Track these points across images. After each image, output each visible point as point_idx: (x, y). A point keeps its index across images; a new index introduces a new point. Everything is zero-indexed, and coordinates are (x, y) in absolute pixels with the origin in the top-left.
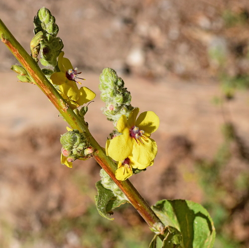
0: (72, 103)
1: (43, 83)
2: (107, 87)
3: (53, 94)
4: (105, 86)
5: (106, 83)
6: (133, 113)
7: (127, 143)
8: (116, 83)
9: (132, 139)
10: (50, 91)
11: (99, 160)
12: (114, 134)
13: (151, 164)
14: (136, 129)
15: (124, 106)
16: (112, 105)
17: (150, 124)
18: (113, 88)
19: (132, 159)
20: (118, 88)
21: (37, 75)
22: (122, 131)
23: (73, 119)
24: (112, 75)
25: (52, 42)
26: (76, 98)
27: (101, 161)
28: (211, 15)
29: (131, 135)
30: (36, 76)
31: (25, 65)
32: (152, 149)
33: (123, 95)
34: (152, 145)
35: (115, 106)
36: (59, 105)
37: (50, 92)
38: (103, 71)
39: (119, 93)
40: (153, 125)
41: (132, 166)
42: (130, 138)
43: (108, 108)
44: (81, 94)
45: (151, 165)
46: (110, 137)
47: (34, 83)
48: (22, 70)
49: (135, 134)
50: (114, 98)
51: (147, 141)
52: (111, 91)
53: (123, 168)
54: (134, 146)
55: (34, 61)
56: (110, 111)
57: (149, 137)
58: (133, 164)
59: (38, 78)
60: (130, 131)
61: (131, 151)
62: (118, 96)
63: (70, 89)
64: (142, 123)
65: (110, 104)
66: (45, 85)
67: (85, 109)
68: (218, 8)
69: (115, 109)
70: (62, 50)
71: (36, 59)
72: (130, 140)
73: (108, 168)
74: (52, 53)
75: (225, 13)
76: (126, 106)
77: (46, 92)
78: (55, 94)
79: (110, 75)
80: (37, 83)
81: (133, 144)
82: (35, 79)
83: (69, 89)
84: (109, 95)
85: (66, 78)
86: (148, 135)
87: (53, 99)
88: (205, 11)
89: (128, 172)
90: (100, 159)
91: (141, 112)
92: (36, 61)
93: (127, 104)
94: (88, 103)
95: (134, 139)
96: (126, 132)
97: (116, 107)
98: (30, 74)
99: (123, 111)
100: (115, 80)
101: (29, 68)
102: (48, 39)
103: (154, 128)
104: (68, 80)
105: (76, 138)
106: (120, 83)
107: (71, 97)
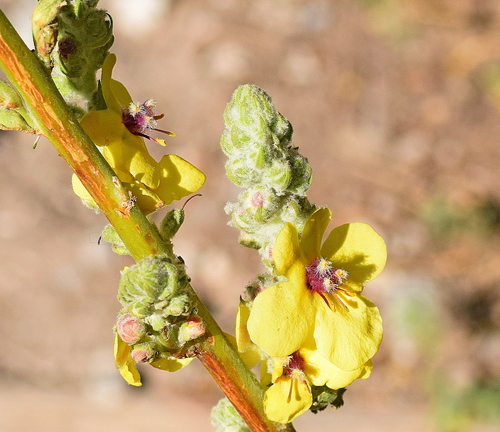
0: (145, 192)
1: (68, 131)
2: (247, 139)
3: (94, 164)
4: (240, 136)
5: (242, 127)
6: (315, 222)
7: (301, 307)
8: (272, 127)
9: (312, 297)
10: (86, 153)
11: (215, 364)
12: (260, 284)
13: (363, 372)
14: (323, 266)
15: (292, 198)
16: (258, 194)
17: (360, 258)
18: (263, 141)
19: (311, 358)
20: (276, 141)
21: (51, 105)
22: (287, 269)
23: (148, 238)
24: (261, 103)
25: (85, 20)
26: (154, 181)
27: (222, 367)
28: (387, 217)
29: (312, 284)
30: (48, 108)
31: (17, 74)
32: (369, 328)
33: (292, 164)
34: (368, 316)
35: (267, 194)
36: (108, 196)
37: (85, 158)
38: (235, 95)
39: (279, 156)
40: (368, 262)
41: (310, 380)
42: (308, 292)
43: (248, 203)
44: (165, 173)
45: (366, 377)
46: (246, 297)
47: (41, 131)
48: (7, 91)
49: (322, 281)
50: (268, 171)
51: (354, 305)
52: (258, 151)
53: (286, 385)
54: (318, 317)
55: (41, 64)
56: (254, 211)
57: (358, 294)
58: (313, 371)
59: (53, 114)
60: (307, 274)
61: (311, 330)
62: (276, 164)
63: (137, 155)
64: (338, 255)
65: (252, 192)
66: (71, 136)
67: (177, 216)
68: (403, 197)
69: (267, 204)
70: (111, 51)
71: (46, 60)
72: (307, 297)
73: (239, 390)
74: (83, 56)
75: (428, 209)
76: (298, 197)
77: (75, 157)
78: (100, 163)
79: (254, 104)
80: (50, 132)
81: (315, 310)
82: (44, 117)
83: (132, 156)
84: (251, 164)
85: (123, 126)
86: (355, 287)
87: (94, 178)
88: (366, 206)
89: (298, 398)
90: (219, 363)
91: (333, 222)
92: (48, 66)
93: (300, 192)
94: (184, 199)
95: (317, 295)
96: (297, 275)
97: (271, 199)
98: (30, 102)
99: (290, 213)
100: (269, 118)
101: (30, 85)
102: (76, 11)
103: (371, 269)
104: (128, 132)
105: (166, 275)
106: (281, 127)
107: (140, 176)
